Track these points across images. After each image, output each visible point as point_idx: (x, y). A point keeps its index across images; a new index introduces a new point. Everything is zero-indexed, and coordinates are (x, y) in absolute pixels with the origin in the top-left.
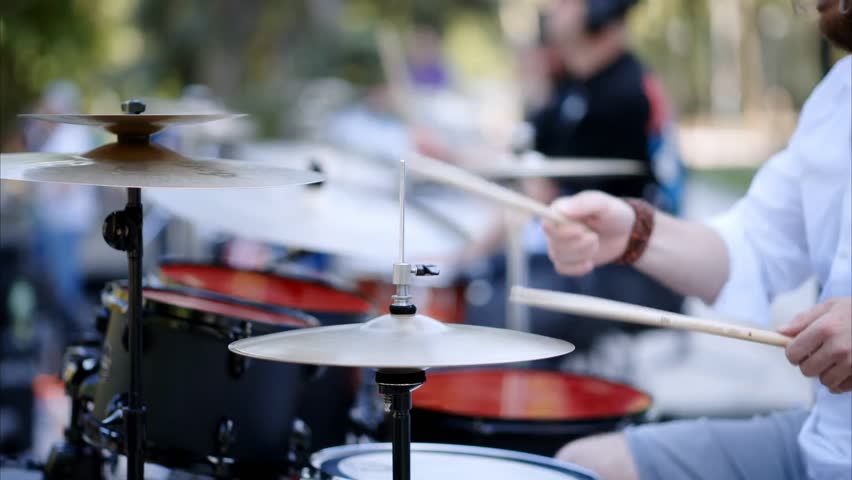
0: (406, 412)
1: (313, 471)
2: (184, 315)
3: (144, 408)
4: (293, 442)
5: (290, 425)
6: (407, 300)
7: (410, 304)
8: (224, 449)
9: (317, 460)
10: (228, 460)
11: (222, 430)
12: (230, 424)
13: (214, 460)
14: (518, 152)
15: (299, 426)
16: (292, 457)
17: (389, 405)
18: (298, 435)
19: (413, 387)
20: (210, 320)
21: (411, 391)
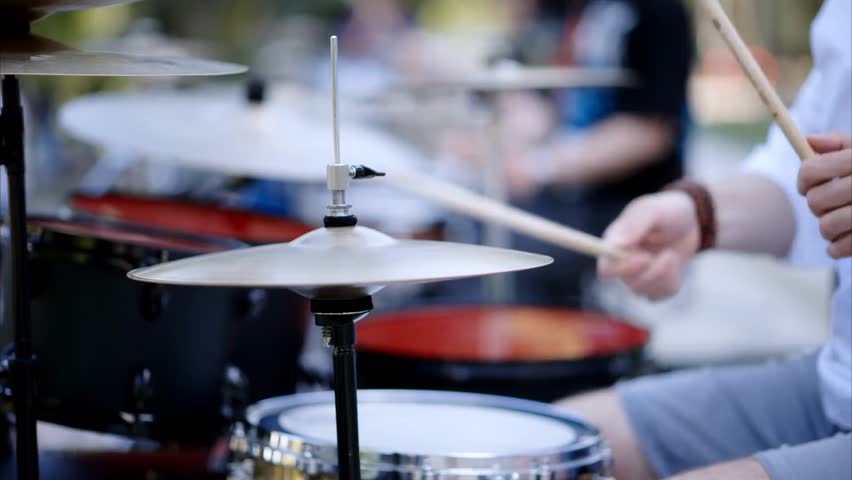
0: (350, 347)
1: (247, 426)
2: (88, 245)
3: (34, 357)
4: (228, 394)
5: (222, 372)
6: (346, 209)
7: (350, 214)
8: (140, 405)
9: (254, 415)
10: (146, 418)
11: (137, 381)
12: (147, 374)
13: (128, 417)
14: (492, 61)
15: (234, 374)
16: (227, 411)
17: (329, 339)
18: (232, 386)
19: (357, 316)
20: (120, 250)
21: (355, 321)
